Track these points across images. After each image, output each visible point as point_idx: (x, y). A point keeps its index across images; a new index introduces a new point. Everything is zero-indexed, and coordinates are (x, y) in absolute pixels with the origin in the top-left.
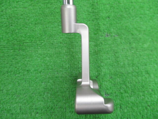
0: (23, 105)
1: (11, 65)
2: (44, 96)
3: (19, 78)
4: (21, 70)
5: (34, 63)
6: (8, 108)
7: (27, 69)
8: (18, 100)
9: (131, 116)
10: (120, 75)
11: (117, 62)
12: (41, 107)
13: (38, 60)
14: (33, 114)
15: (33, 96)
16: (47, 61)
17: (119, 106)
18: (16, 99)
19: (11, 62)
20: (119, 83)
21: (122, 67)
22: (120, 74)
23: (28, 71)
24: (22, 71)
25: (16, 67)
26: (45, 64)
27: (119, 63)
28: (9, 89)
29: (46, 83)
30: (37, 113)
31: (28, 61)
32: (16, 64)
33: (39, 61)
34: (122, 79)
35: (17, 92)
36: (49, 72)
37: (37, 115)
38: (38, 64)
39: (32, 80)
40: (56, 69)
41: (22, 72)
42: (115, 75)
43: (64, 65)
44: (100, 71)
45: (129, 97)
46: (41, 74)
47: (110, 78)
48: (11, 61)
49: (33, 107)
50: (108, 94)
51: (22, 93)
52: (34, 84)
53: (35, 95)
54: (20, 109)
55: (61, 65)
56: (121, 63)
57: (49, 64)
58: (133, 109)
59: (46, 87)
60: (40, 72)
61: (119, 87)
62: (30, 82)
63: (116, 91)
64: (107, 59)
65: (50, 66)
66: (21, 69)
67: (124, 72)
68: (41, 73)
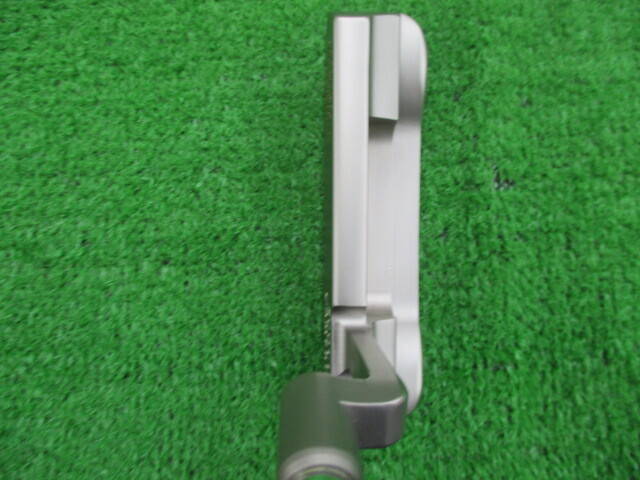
0: (97, 222)
1: (36, 37)
2: (199, 185)
3: (74, 98)
4: (84, 62)
5: (147, 27)
6: (23, 235)
7: (114, 56)
8: (70, 199)
9: (618, 286)
10: (571, 93)
11: (559, 30)
12: (183, 236)
13: (166, 13)
14: (146, 267)
15: (146, 182)
16: (211, 20)
17: (562, 237)
18: (61, 195)
19: (34, 23)
20: (564, 131)
21: (583, 51)
22: (573, 87)
23: (115, 63)
24: (91, 63)
25: (58, 48)
26: (201, 33)
27: (569, 30)
28: (29, 147)
29: (206, 123)
30: (165, 263)
31: (119, 16)
32: (59, 33)
33: (171, 16)
34: (580, 110)
35: (65, 161)
36: (222, 68)
37: (165, 270)
38: (169, 31)
39: (138, 110)
40: (254, 56)
41: (91, 68)
42: (547, 92)
43: (295, 37)
44: (472, 66)
45: (613, 199)
46: (180, 79)
47: (524, 106)
48: (35, 17)
49: (145, 235)
50: (511, 179)
51: (93, 168)
52: (149, 125)
53: (152, 181)
54: (84, 242)
55: (282, 40)
56: (579, 30)
57: (220, 32)
58: (629, 252)
59: (205, 144)
60: (179, 70)
61: (563, 149)
62: (127, 116)
63: (549, 167)
64: (509, 14)
65: (229, 40)
66: (85, 56)
67: (591, 78)
68: (184, 74)
